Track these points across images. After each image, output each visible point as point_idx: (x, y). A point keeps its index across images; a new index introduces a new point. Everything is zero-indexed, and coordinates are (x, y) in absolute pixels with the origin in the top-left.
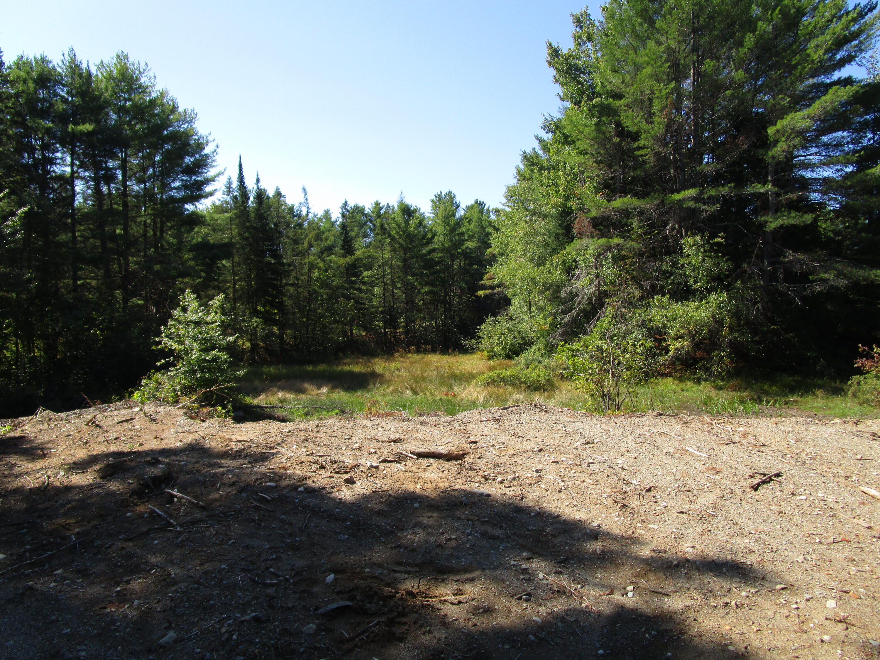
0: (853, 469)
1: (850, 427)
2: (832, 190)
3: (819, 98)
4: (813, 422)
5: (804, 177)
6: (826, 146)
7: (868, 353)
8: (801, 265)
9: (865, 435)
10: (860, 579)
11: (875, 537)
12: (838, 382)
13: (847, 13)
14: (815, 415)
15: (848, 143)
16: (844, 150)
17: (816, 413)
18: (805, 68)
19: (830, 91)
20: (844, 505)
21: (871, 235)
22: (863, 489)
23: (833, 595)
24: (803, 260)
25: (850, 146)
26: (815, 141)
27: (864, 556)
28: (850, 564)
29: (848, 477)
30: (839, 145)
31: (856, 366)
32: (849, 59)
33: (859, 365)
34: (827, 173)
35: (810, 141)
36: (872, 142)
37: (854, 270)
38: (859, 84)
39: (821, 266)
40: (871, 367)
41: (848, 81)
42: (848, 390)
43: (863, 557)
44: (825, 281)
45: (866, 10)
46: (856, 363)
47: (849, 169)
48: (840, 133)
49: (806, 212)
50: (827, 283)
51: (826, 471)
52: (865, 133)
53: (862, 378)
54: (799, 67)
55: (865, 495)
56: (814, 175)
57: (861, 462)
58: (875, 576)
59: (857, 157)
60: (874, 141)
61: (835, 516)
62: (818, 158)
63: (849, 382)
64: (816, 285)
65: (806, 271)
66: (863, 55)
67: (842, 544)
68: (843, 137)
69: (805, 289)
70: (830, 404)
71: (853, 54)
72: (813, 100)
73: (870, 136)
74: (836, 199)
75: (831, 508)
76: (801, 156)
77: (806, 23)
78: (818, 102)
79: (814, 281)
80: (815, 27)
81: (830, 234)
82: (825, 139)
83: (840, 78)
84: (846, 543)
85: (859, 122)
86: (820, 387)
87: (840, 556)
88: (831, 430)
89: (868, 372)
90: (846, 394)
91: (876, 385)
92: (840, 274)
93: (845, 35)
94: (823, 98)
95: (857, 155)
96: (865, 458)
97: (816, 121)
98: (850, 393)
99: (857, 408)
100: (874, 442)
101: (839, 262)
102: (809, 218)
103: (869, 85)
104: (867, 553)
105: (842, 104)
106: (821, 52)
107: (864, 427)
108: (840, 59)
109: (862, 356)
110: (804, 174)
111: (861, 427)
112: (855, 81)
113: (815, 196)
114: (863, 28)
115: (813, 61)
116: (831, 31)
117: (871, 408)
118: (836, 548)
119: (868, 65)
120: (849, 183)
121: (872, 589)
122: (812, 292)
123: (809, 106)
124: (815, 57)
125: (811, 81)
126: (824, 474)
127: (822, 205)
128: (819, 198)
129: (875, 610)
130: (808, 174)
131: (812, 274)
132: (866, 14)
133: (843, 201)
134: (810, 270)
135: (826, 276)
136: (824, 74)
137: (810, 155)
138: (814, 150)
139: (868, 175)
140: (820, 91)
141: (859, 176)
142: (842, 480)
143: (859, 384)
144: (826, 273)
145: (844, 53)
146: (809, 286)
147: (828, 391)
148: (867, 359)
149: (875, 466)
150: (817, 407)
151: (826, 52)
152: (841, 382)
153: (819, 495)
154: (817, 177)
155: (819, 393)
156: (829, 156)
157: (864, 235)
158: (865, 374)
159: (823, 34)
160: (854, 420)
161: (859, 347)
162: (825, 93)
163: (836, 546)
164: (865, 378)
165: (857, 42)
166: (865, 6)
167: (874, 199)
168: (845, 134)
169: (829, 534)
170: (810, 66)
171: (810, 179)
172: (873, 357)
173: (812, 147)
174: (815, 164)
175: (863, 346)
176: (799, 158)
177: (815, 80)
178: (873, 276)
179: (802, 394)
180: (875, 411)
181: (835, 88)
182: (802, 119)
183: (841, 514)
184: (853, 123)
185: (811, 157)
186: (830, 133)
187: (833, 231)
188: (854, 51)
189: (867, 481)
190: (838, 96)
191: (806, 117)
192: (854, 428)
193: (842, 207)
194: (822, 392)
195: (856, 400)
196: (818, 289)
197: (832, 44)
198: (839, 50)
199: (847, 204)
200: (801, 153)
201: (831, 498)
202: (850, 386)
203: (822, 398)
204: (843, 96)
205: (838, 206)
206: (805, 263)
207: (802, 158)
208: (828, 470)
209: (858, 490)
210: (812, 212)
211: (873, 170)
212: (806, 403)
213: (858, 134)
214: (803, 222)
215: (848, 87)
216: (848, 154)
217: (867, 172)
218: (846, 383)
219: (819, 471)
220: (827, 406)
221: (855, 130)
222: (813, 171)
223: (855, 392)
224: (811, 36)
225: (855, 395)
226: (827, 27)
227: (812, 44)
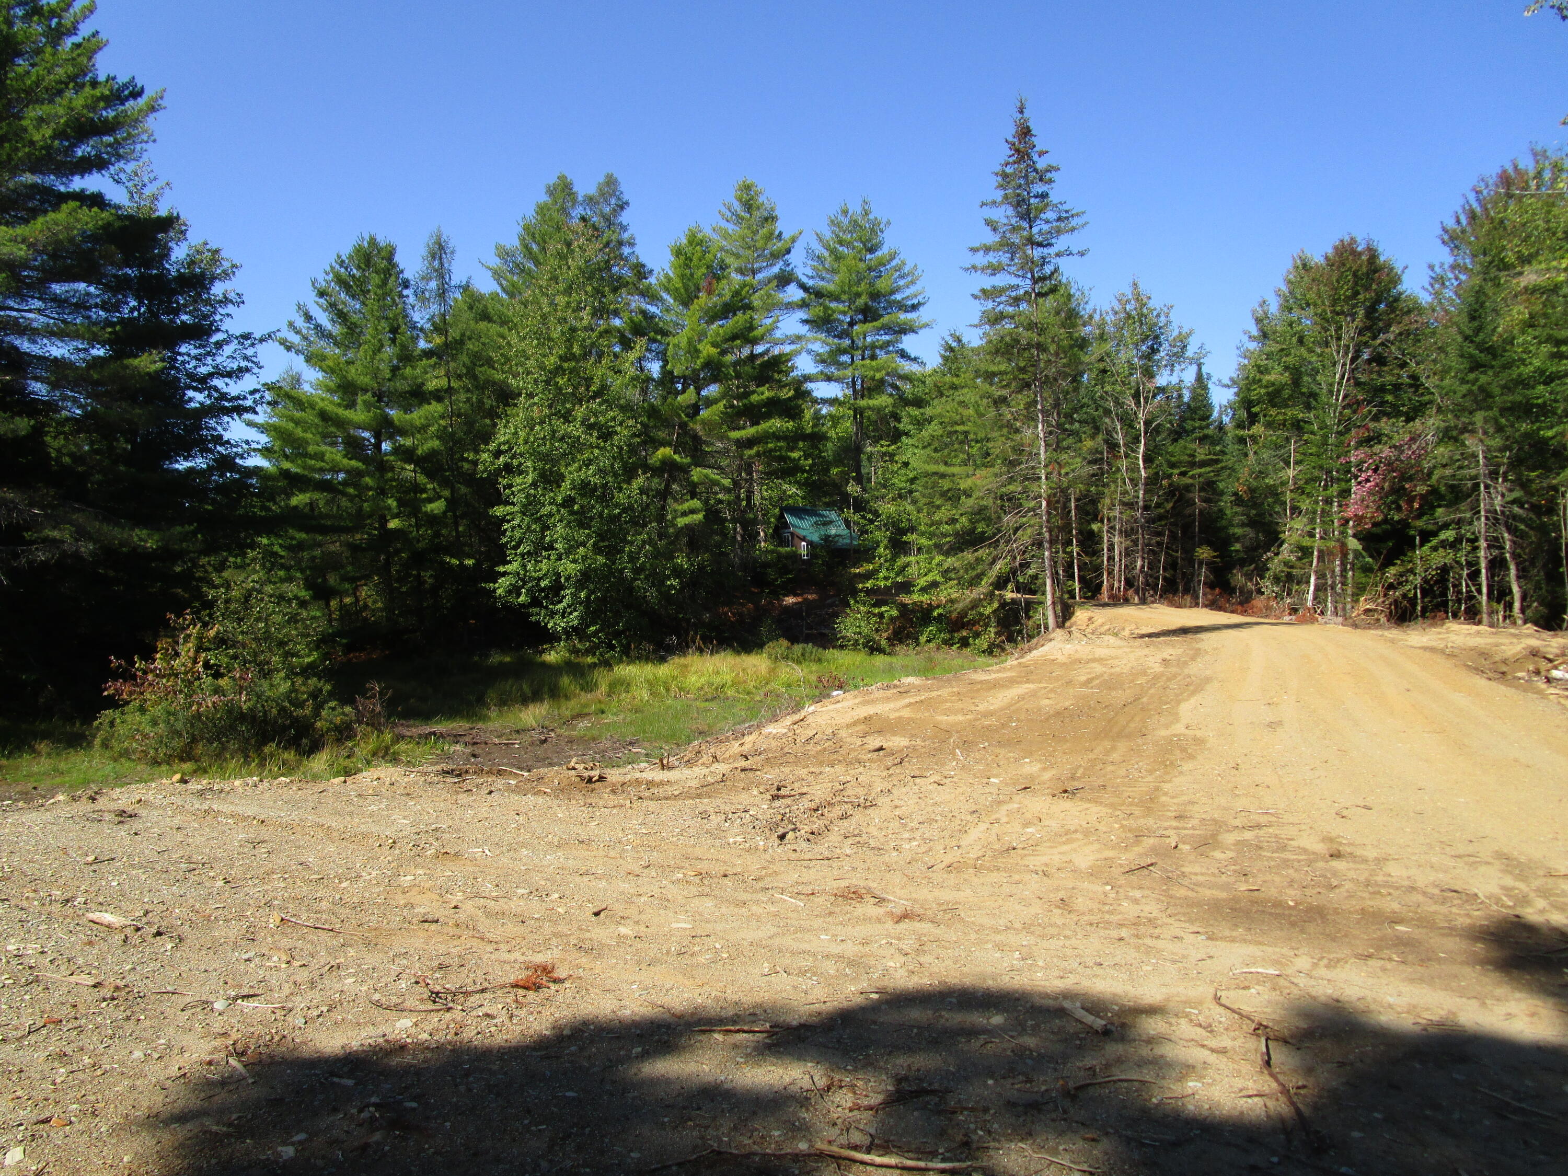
0: (78, 883)
1: (83, 807)
2: (69, 383)
3: (45, 212)
4: (14, 807)
5: (16, 349)
6: (60, 302)
7: (126, 670)
8: (10, 511)
9: (107, 817)
10: (74, 1086)
11: (105, 1000)
12: (78, 725)
13: (94, 84)
14: (35, 788)
15: (96, 306)
16: (89, 317)
17: (35, 784)
18: (17, 149)
19: (64, 206)
20: (55, 955)
21: (133, 470)
22: (91, 916)
23: (20, 1137)
24: (12, 502)
25: (101, 313)
26: (39, 287)
27: (84, 1040)
28: (56, 1064)
29: (68, 901)
30: (81, 306)
31: (106, 693)
32: (96, 164)
33: (112, 691)
34: (58, 350)
35: (30, 286)
36: (136, 314)
37: (105, 528)
38: (113, 211)
39: (46, 516)
40: (131, 693)
41: (97, 200)
42: (94, 737)
43: (81, 1044)
44: (55, 542)
45: (126, 93)
46: (106, 689)
47: (99, 352)
48: (82, 286)
49: (20, 414)
50: (58, 548)
51: (28, 898)
52: (125, 296)
53: (117, 714)
54: (7, 145)
55: (95, 926)
56: (35, 350)
57: (94, 867)
58: (99, 1072)
59: (110, 333)
60: (139, 314)
61: (37, 980)
62: (42, 319)
63: (96, 723)
64: (37, 549)
65: (18, 523)
66: (121, 164)
67: (44, 1031)
68: (88, 294)
69: (16, 556)
70: (62, 766)
71: (105, 156)
72: (34, 213)
73: (133, 303)
74: (75, 401)
75: (31, 968)
76: (12, 309)
77: (20, 70)
78: (40, 220)
79: (33, 542)
80: (37, 83)
81: (66, 460)
82: (58, 288)
83: (83, 191)
84: (52, 1026)
85: (116, 276)
86: (45, 736)
87: (40, 1055)
88: (48, 816)
89: (127, 703)
90: (90, 745)
91: (140, 723)
92: (81, 533)
93: (92, 119)
94: (51, 216)
95: (109, 330)
96: (101, 859)
97: (40, 253)
98: (97, 742)
99: (109, 767)
100: (120, 826)
101: (79, 510)
102: (23, 425)
103: (130, 217)
104: (89, 1033)
105: (86, 237)
106: (48, 132)
107: (106, 802)
108: (83, 158)
109: (115, 675)
110: (17, 342)
111: (102, 803)
112: (109, 205)
113: (39, 389)
114: (121, 120)
115: (32, 143)
116: (65, 103)
117: (132, 765)
118: (33, 1042)
119: (130, 184)
120: (96, 376)
121: (93, 1098)
122: (30, 563)
123: (26, 221)
124: (37, 137)
125: (29, 178)
126: (25, 904)
127: (50, 407)
128: (44, 392)
129: (95, 1135)
130: (25, 345)
131: (28, 530)
132: (127, 99)
133: (87, 404)
134: (25, 520)
135: (55, 534)
136: (55, 174)
137: (30, 311)
138: (38, 304)
139: (127, 367)
140: (49, 202)
141: (113, 366)
142: (56, 908)
143: (112, 724)
144: (54, 528)
145: (89, 149)
146: (23, 551)
147: (59, 741)
148: (125, 681)
149: (117, 869)
150: (38, 774)
151: (59, 134)
152: (82, 724)
153: (10, 948)
154: (40, 353)
155: (43, 747)
156: (64, 321)
157: (122, 468)
158: (123, 706)
159: (51, 101)
160: (90, 792)
161: (111, 661)
162: (56, 207)
163: (33, 1038)
164: (123, 713)
165: (112, 139)
166: (125, 86)
167: (138, 411)
168: (92, 289)
169: (23, 1020)
170: (27, 150)
171: (28, 354)
172: (134, 677)
173: (33, 297)
174: (37, 329)
175: (117, 658)
176: (8, 312)
177: (37, 179)
178: (136, 539)
179: (10, 753)
180: (138, 768)
181: (73, 204)
182: (11, 241)
183: (49, 975)
184: (106, 276)
185: (31, 316)
186: (65, 281)
187: (71, 455)
188: (108, 153)
189: (101, 899)
190: (78, 220)
191: (19, 239)
192: (90, 806)
193: (86, 416)
194: (47, 745)
195: (108, 754)
196: (42, 557)
197: (67, 124)
198: (82, 142)
199: (94, 410)
200: (11, 303)
201: (32, 949)
202: (98, 728)
203: (49, 755)
204: (87, 223)
205: (78, 412)
206: (16, 508)
207: (14, 314)
208: (31, 895)
209: (83, 921)
210: (30, 416)
211: (136, 362)
212: (17, 768)
213: (114, 296)
214: (13, 431)
215: (95, 209)
216: (95, 324)
217: (126, 362)
218: (90, 724)
219: (13, 902)
220: (56, 770)
221: (107, 287)
222: (34, 342)
223: (106, 739)
224: (31, 96)
225: (105, 745)
226: (60, 93)
227: (34, 112)
